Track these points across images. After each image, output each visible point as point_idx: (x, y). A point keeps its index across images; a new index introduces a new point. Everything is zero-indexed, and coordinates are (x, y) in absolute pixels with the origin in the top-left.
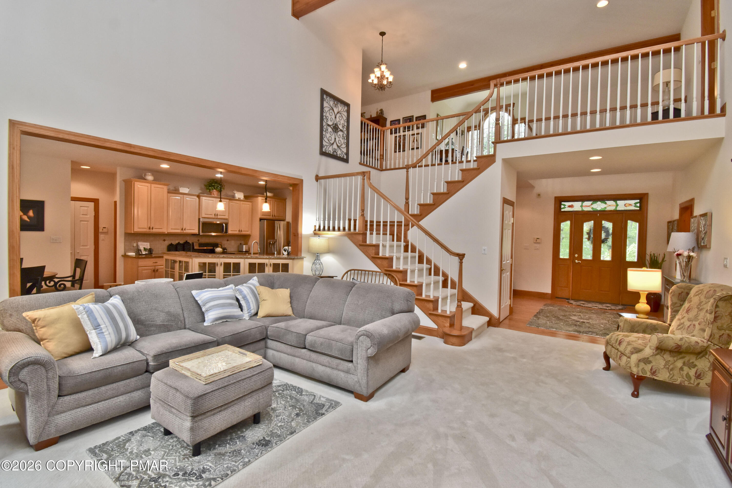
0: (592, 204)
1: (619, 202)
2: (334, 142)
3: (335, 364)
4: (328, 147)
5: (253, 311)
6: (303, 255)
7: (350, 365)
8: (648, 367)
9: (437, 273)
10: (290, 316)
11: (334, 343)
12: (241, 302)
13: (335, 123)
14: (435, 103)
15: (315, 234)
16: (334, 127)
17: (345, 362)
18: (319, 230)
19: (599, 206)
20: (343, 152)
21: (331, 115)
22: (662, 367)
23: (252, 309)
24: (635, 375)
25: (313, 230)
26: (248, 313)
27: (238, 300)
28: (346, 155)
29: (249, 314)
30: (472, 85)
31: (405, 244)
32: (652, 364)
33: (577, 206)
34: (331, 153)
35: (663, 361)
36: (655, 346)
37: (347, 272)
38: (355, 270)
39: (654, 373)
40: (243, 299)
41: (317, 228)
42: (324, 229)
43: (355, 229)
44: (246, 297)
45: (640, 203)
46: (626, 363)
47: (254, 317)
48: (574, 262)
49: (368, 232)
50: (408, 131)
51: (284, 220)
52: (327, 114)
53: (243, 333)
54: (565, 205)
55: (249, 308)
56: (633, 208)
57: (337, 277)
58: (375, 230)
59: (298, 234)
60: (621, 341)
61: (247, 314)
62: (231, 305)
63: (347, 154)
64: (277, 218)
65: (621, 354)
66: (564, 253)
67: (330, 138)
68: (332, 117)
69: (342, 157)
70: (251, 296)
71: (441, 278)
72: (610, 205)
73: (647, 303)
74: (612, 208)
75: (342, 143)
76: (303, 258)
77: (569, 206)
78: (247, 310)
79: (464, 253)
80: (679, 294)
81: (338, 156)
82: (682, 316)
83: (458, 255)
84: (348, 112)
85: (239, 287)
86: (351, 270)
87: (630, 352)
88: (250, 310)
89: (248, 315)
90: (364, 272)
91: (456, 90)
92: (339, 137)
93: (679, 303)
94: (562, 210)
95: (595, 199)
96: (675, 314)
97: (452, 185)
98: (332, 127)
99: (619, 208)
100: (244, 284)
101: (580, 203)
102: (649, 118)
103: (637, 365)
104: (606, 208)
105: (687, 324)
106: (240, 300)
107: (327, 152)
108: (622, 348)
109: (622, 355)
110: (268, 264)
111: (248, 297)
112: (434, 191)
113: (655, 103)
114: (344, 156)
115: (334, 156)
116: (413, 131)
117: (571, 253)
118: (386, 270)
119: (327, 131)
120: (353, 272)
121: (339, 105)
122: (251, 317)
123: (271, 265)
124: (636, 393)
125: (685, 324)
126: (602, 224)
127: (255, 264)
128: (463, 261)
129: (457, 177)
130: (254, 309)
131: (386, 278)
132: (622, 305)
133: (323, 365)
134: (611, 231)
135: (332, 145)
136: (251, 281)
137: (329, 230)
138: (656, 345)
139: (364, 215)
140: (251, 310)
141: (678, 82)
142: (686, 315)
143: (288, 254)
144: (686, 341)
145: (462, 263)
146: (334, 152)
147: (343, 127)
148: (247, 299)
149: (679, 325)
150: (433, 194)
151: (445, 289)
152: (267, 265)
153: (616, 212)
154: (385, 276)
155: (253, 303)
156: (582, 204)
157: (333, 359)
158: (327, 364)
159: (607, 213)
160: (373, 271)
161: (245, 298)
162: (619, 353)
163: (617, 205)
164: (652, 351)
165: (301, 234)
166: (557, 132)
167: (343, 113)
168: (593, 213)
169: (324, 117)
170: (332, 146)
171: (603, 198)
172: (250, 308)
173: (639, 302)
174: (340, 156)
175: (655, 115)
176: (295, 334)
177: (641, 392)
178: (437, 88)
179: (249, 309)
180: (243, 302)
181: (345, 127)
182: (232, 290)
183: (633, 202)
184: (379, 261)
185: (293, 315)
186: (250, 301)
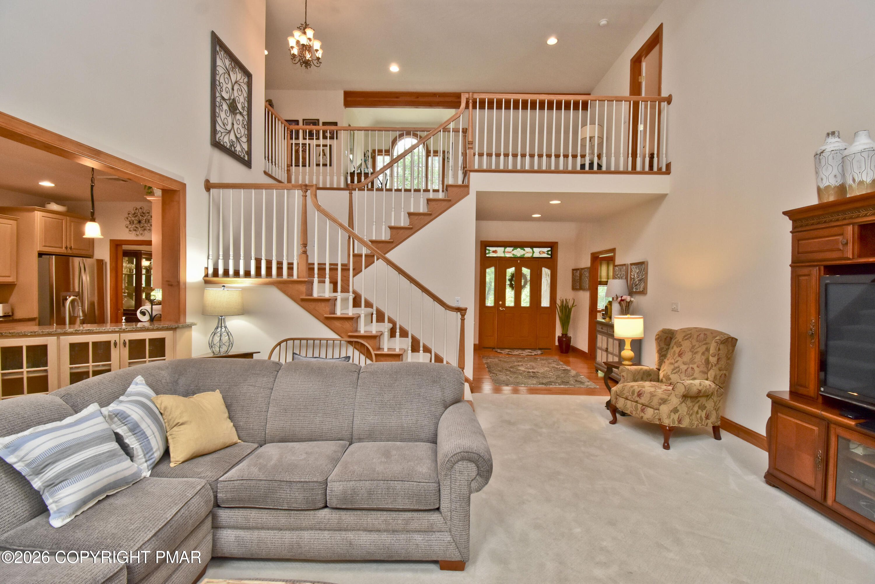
0: (513, 250)
1: (535, 249)
2: (231, 130)
3: (400, 522)
4: (223, 134)
5: (157, 454)
6: (189, 320)
7: (435, 517)
8: (676, 417)
9: (404, 334)
10: (235, 444)
11: (398, 485)
12: (127, 441)
13: (232, 98)
14: (347, 108)
15: (207, 282)
16: (231, 103)
17: (421, 513)
18: (216, 273)
19: (519, 252)
20: (243, 148)
21: (227, 83)
22: (685, 413)
23: (156, 451)
24: (667, 426)
25: (203, 275)
26: (146, 461)
27: (119, 438)
28: (248, 155)
29: (149, 463)
30: (397, 98)
31: (354, 295)
32: (679, 413)
33: (500, 252)
34: (228, 147)
35: (685, 407)
36: (681, 394)
37: (279, 344)
38: (294, 339)
39: (680, 421)
40: (130, 434)
41: (211, 271)
42: (226, 273)
43: (290, 274)
44: (138, 426)
45: (551, 251)
46: (654, 416)
47: (162, 467)
48: (498, 309)
49: (316, 280)
50: (309, 139)
51: (90, 256)
52: (221, 79)
53: (176, 518)
54: (489, 250)
55: (147, 450)
56: (545, 255)
57: (259, 352)
58: (316, 276)
59: (179, 282)
60: (640, 392)
61: (145, 465)
62: (111, 456)
63: (249, 153)
64: (75, 252)
65: (642, 407)
66: (490, 301)
67: (226, 121)
68: (228, 86)
69: (242, 156)
70: (149, 421)
71: (408, 341)
72: (527, 252)
73: (631, 350)
74: (530, 255)
75: (242, 134)
76: (191, 327)
77: (494, 252)
78: (145, 455)
79: (466, 307)
80: (665, 339)
81: (237, 153)
82: (675, 360)
83: (458, 309)
84: (249, 85)
85: (113, 407)
86: (286, 340)
87: (658, 404)
88: (149, 454)
89: (148, 466)
90: (312, 341)
91: (376, 99)
92: (238, 123)
93: (665, 347)
94: (487, 255)
95: (516, 245)
96: (663, 358)
97: (417, 217)
98: (228, 102)
99: (535, 256)
100: (122, 398)
101: (502, 249)
102: (579, 168)
103: (669, 417)
104: (524, 255)
105: (684, 367)
106: (124, 436)
107: (222, 143)
108: (643, 400)
109: (644, 407)
110: (118, 341)
111: (143, 426)
112: (391, 223)
113: (583, 156)
114: (244, 156)
115: (230, 152)
116: (318, 141)
117: (496, 300)
118: (350, 337)
119: (221, 107)
120: (290, 343)
121: (237, 70)
122: (153, 468)
123: (125, 344)
124: (666, 444)
125: (681, 367)
126: (521, 270)
127: (87, 344)
128: (465, 317)
129: (422, 208)
130: (159, 449)
131: (351, 349)
132: (540, 349)
133: (371, 531)
134: (528, 278)
135: (228, 133)
136: (132, 389)
137: (237, 274)
138: (683, 393)
139: (306, 252)
140: (153, 454)
141: (601, 138)
142: (679, 359)
143: (152, 319)
144: (704, 385)
145: (464, 320)
146: (231, 146)
147: (243, 108)
148: (143, 430)
149: (673, 370)
150: (391, 228)
151: (416, 354)
152: (115, 344)
153: (533, 259)
154: (349, 345)
155: (155, 436)
156: (505, 250)
157: (394, 515)
158: (383, 527)
159: (527, 259)
160: (327, 340)
161: (135, 429)
162: (640, 406)
163: (533, 252)
164: (678, 400)
165: (185, 283)
166: (523, 169)
167: (242, 84)
168: (513, 259)
169: (217, 83)
170: (228, 135)
171: (521, 245)
172: (152, 449)
173: (624, 349)
174: (240, 154)
175: (583, 166)
176: (299, 485)
177: (670, 442)
178: (352, 90)
179: (147, 453)
180: (131, 441)
181: (246, 109)
182: (101, 419)
183: (545, 250)
184: (337, 324)
185: (239, 441)
186: (148, 433)
